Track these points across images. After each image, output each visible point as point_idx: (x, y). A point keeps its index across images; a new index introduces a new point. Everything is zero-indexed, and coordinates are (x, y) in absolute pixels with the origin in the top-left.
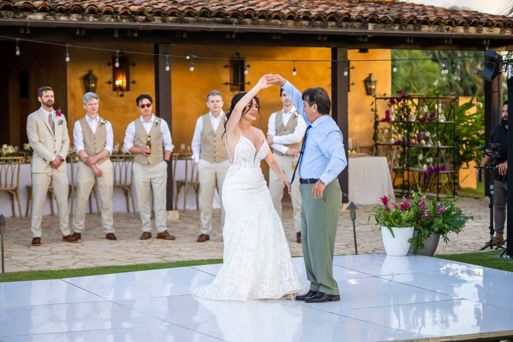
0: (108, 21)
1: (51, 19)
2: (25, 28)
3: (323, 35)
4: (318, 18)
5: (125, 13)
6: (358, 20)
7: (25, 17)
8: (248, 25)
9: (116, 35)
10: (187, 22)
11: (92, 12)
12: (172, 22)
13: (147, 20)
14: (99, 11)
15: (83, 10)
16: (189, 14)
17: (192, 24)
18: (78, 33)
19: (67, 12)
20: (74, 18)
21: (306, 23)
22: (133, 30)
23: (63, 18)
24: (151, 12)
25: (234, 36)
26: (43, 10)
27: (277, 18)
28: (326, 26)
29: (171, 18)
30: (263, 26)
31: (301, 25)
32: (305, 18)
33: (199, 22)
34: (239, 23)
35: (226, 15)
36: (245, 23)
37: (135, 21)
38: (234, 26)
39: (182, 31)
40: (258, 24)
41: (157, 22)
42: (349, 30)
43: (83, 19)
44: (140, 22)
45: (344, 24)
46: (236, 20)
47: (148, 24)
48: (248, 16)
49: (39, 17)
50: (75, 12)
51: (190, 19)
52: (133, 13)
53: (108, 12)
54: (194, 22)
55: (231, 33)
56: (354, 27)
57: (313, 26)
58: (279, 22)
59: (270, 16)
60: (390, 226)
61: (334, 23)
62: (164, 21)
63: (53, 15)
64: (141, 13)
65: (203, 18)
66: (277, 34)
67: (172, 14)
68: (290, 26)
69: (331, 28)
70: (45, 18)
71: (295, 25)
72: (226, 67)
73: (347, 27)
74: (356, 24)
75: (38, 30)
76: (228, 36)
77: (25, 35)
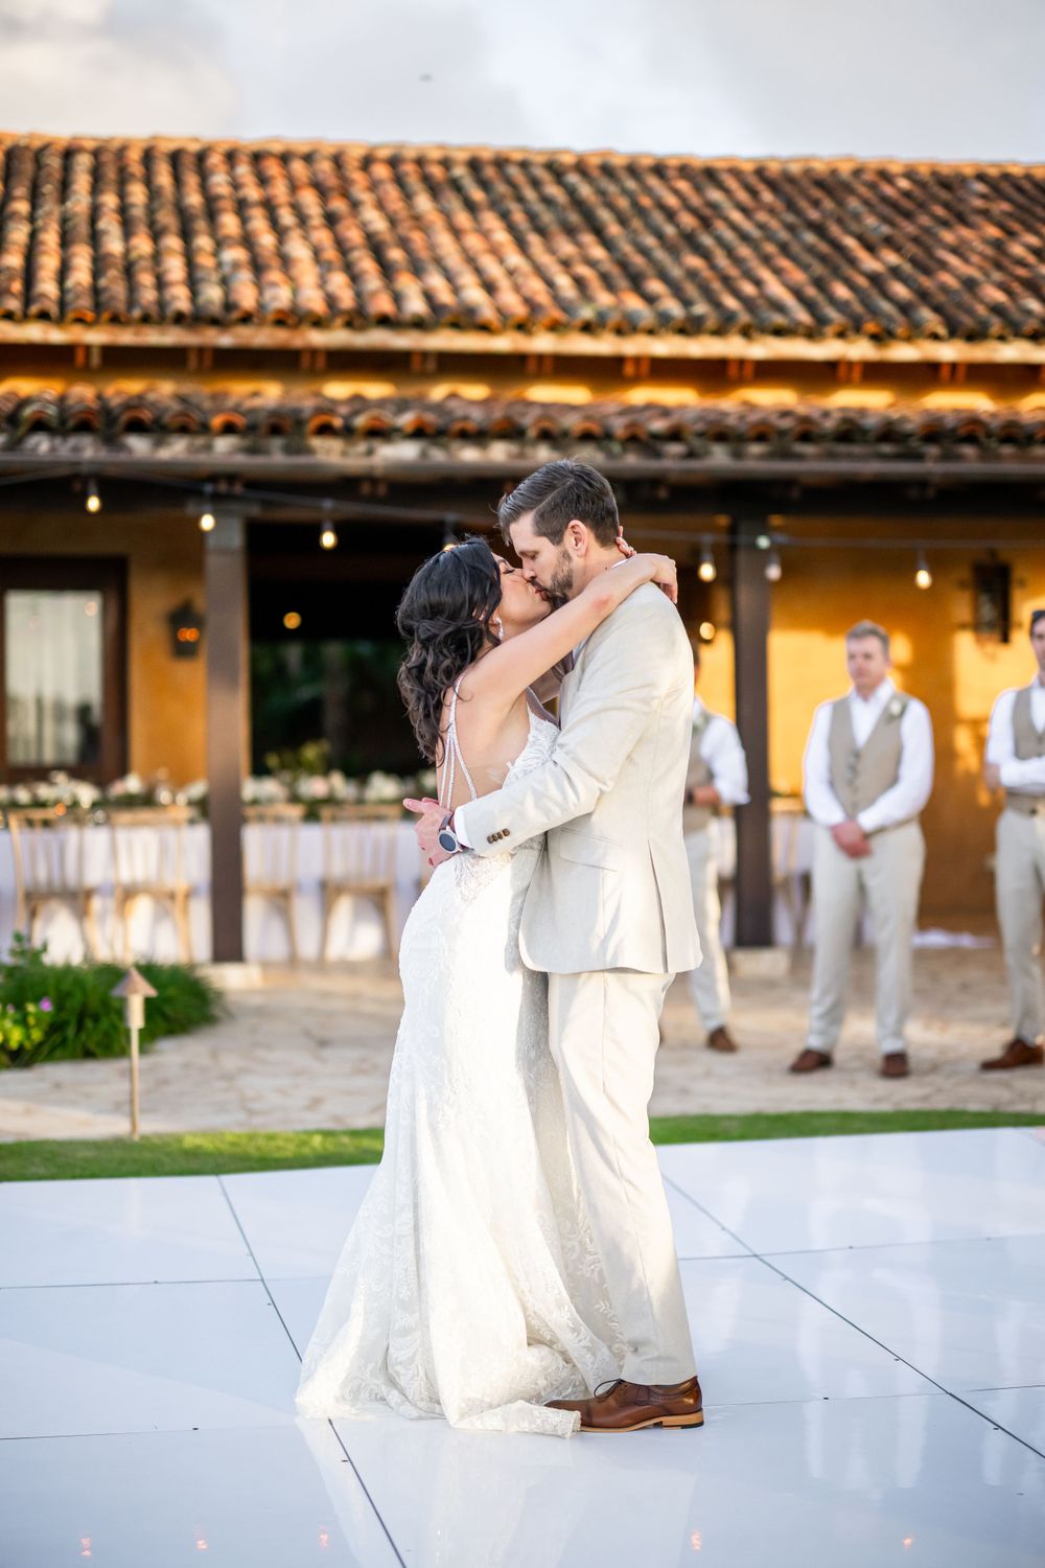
1: (438, 456)
2: (375, 481)
5: (634, 438)
7: (370, 452)
8: (970, 463)
10: (800, 457)
11: (546, 436)
12: (757, 458)
13: (691, 455)
14: (565, 434)
15: (524, 432)
16: (805, 438)
17: (812, 463)
19: (479, 436)
20: (498, 452)
22: (655, 481)
23: (471, 454)
24: (701, 435)
25: (930, 494)
26: (419, 433)
29: (755, 449)
30: (1010, 464)
33: (831, 456)
34: (947, 457)
35: (908, 435)
36: (959, 458)
37: (660, 457)
38: (929, 465)
39: (787, 482)
40: (998, 458)
41: (719, 458)
43: (521, 456)
44: (672, 458)
46: (935, 450)
47: (694, 464)
48: (970, 439)
49: (408, 451)
50: (500, 437)
51: (809, 449)
52: (655, 437)
53: (587, 437)
54: (818, 458)
55: (922, 483)
59: (1030, 437)
62: (737, 455)
63: (445, 447)
64: (675, 435)
65: (843, 448)
67: (761, 437)
70: (424, 454)
75: (404, 487)
76: (913, 493)
77: (373, 499)
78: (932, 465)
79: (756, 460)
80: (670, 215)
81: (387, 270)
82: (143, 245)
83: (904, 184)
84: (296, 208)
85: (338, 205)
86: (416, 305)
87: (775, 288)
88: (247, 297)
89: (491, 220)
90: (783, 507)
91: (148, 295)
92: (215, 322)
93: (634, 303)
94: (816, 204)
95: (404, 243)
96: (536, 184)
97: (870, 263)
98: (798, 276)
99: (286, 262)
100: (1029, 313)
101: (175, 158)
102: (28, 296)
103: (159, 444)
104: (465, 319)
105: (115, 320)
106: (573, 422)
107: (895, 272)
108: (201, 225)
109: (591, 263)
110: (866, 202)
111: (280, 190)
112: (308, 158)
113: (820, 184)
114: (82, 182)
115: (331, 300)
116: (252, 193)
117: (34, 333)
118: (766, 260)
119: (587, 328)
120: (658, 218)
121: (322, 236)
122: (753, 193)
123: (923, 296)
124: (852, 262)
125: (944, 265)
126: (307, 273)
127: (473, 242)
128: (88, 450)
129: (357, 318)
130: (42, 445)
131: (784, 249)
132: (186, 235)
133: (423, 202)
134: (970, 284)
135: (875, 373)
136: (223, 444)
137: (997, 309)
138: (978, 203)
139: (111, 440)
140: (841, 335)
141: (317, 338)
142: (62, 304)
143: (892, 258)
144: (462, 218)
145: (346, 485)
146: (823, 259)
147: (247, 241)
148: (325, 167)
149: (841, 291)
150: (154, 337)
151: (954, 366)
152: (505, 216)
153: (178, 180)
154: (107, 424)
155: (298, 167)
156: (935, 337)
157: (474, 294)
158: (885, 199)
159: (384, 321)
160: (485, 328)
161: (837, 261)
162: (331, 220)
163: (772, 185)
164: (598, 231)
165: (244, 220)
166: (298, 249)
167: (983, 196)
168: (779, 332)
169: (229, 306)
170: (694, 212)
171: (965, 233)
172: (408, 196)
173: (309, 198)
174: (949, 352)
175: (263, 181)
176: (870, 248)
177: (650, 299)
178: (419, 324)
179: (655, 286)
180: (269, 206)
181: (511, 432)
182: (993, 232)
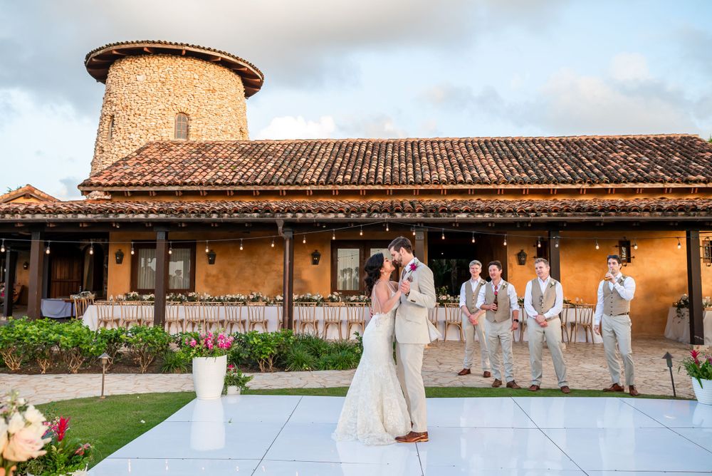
0: (510, 217)
1: (472, 217)
2: (456, 223)
3: (675, 222)
4: (670, 209)
5: (521, 211)
6: (704, 210)
7: (455, 216)
8: (613, 217)
9: (518, 226)
10: (566, 216)
11: (499, 211)
12: (554, 216)
13: (536, 215)
14: (504, 211)
15: (493, 210)
16: (567, 211)
17: (570, 217)
18: (490, 225)
19: (482, 212)
20: (487, 216)
21: (660, 213)
22: (528, 222)
23: (480, 216)
24: (539, 210)
25: (602, 224)
26: (467, 211)
27: (635, 210)
28: (677, 215)
29: (554, 214)
30: (624, 217)
31: (655, 215)
32: (659, 210)
33: (575, 215)
34: (605, 215)
35: (596, 210)
36: (610, 215)
37: (529, 216)
38: (601, 217)
39: (563, 222)
40: (621, 215)
41: (544, 216)
42: (696, 217)
43: (493, 216)
44: (532, 216)
45: (692, 213)
46: (603, 213)
47: (537, 218)
48: (613, 210)
49: (464, 216)
50: (487, 212)
51: (568, 213)
52: (527, 211)
53: (509, 211)
54: (571, 216)
55: (600, 222)
56: (701, 215)
57: (665, 216)
58: (638, 214)
59: (630, 210)
60: (699, 378)
61: (683, 213)
62: (549, 216)
63: (473, 215)
64: (533, 211)
65: (578, 213)
66: (636, 221)
67: (555, 211)
68: (647, 216)
69: (681, 216)
70: (468, 216)
71: (651, 215)
72: (616, 246)
73: (694, 215)
74: (702, 213)
75: (463, 224)
76: (598, 225)
77: (455, 227)
78: (602, 217)
79: (554, 217)
80: (536, 153)
81: (462, 169)
82: (403, 165)
83: (599, 142)
84: (441, 155)
85: (451, 153)
86: (469, 178)
87: (563, 171)
88: (427, 177)
89: (489, 156)
90: (563, 228)
91: (404, 178)
92: (420, 184)
93: (525, 175)
94: (575, 148)
95: (467, 163)
96: (501, 146)
97: (589, 164)
98: (569, 167)
99: (437, 167)
100: (633, 175)
101: (412, 144)
102: (376, 179)
103: (403, 215)
104: (482, 182)
105: (396, 184)
106: (506, 207)
107: (596, 165)
108: (418, 160)
109: (513, 166)
110: (588, 147)
111: (437, 151)
112: (444, 142)
113: (575, 143)
114: (390, 150)
115: (448, 178)
116: (431, 151)
117: (377, 187)
118: (561, 164)
119: (512, 183)
120: (533, 154)
121: (447, 162)
122: (559, 147)
123: (603, 171)
124: (584, 163)
125: (609, 163)
126: (442, 171)
127: (484, 162)
128: (387, 217)
129: (455, 182)
130: (376, 216)
131: (566, 160)
132: (414, 162)
133: (472, 152)
134: (616, 168)
135: (590, 192)
136: (418, 215)
137: (623, 174)
138: (620, 146)
139: (391, 214)
140: (580, 183)
141: (445, 187)
142: (383, 180)
143: (595, 162)
144: (482, 156)
145: (449, 224)
146: (576, 163)
147: (428, 164)
148: (448, 144)
149: (580, 171)
150: (404, 187)
151: (612, 189)
152: (493, 155)
153: (412, 149)
154: (392, 210)
155: (442, 145)
156: (606, 182)
157: (484, 175)
158: (594, 146)
159: (461, 182)
160: (486, 183)
161: (580, 163)
162: (449, 157)
163: (563, 144)
164: (517, 158)
165: (428, 158)
166: (440, 164)
167: (621, 144)
168: (563, 182)
169: (423, 180)
170: (542, 152)
171: (615, 154)
172: (469, 151)
173: (444, 152)
174: (610, 186)
175: (433, 148)
176: (589, 160)
177: (529, 175)
178: (470, 183)
179: (530, 171)
180: (434, 155)
181: (490, 211)
182: (623, 154)
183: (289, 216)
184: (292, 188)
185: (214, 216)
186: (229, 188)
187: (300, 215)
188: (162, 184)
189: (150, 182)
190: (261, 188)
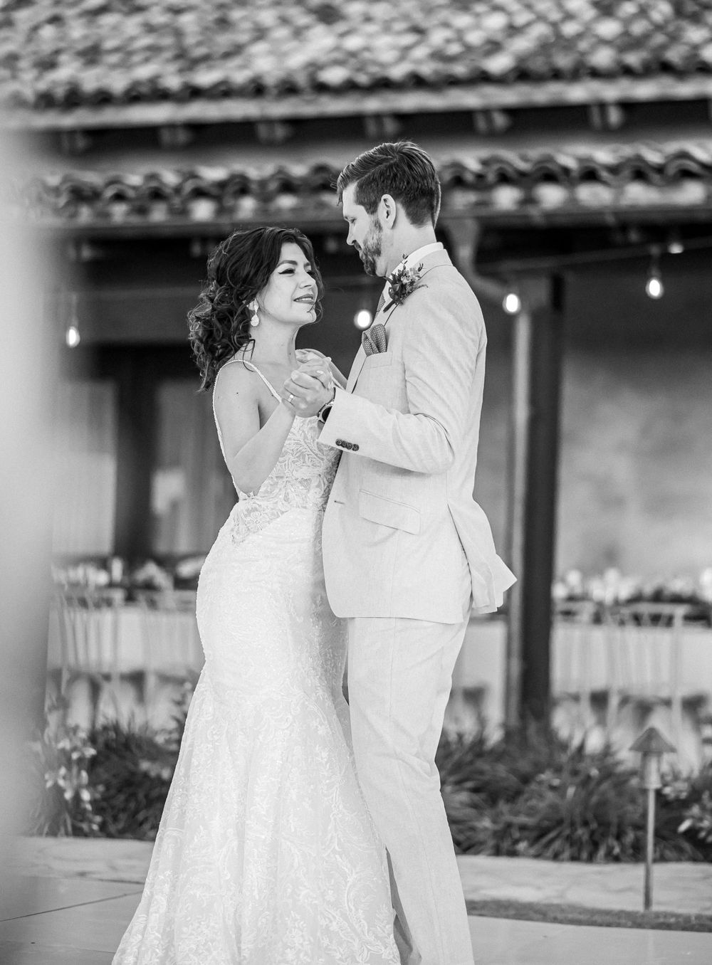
183: (506, 198)
184: (645, 90)
185: (203, 211)
186: (372, 104)
187: (551, 196)
188: (103, 99)
189: (60, 92)
190: (511, 96)
